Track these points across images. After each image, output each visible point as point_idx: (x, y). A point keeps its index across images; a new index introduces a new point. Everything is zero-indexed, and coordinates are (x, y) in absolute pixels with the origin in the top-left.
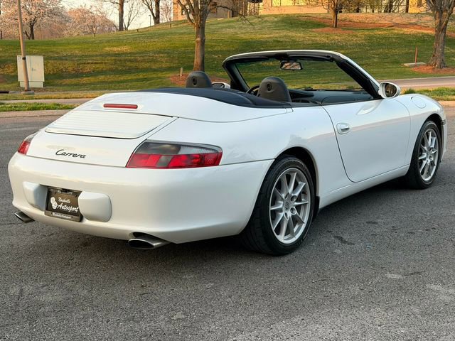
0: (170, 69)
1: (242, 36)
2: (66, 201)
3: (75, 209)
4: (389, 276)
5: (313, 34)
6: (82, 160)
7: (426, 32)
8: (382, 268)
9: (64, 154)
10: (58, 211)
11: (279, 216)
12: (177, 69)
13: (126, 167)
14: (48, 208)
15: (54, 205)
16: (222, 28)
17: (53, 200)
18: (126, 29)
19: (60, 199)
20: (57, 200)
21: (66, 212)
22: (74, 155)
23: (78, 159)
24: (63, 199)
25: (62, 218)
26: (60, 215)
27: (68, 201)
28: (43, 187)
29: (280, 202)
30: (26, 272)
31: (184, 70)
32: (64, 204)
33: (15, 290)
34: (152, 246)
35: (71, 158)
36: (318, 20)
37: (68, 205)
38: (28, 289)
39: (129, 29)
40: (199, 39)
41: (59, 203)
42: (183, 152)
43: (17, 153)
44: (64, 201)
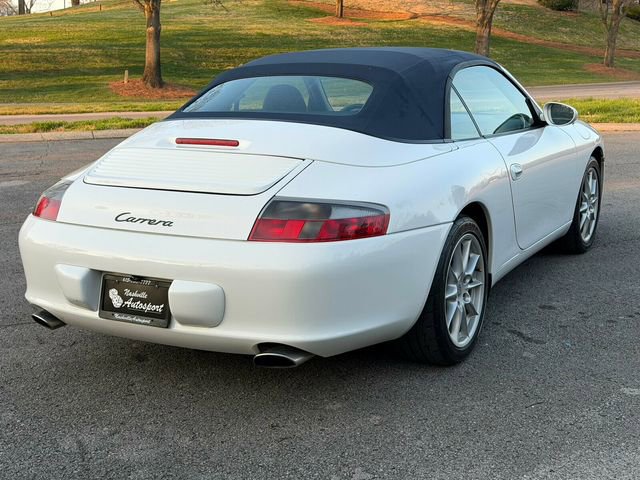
0: (108, 71)
1: (211, 25)
2: (139, 295)
3: (159, 308)
4: (626, 391)
5: (311, 26)
6: (166, 230)
7: (461, 26)
8: (609, 379)
9: (132, 220)
10: (124, 310)
11: (452, 307)
12: (120, 71)
13: (248, 240)
14: (106, 306)
15: (117, 301)
16: (180, 13)
17: (113, 294)
18: (29, 11)
19: (127, 292)
20: (121, 294)
21: (140, 313)
22: (150, 222)
23: (160, 228)
24: (132, 291)
25: (133, 322)
26: (129, 318)
27: (144, 295)
28: (96, 273)
29: (452, 285)
30: (69, 410)
31: (129, 74)
32: (135, 300)
33: (68, 444)
34: (292, 363)
35: (145, 226)
36: (316, 6)
37: (143, 301)
38: (90, 440)
39: (32, 12)
40: (151, 29)
41: (125, 299)
42: (337, 214)
43: (31, 217)
44: (135, 295)
